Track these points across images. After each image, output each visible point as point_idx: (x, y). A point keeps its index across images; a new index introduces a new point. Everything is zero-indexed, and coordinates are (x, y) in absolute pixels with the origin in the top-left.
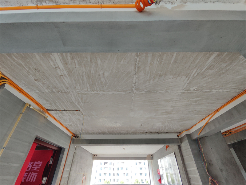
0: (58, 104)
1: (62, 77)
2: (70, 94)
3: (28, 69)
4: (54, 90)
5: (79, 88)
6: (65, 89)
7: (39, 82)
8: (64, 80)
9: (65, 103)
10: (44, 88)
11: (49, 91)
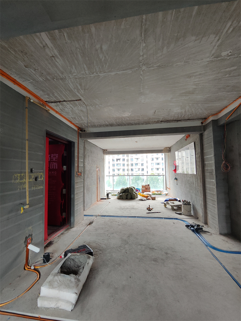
0: (56, 95)
1: (53, 59)
2: (66, 80)
3: (14, 53)
4: (48, 78)
5: (76, 71)
6: (60, 74)
7: (30, 69)
8: (57, 63)
9: (63, 92)
10: (38, 76)
11: (43, 78)
